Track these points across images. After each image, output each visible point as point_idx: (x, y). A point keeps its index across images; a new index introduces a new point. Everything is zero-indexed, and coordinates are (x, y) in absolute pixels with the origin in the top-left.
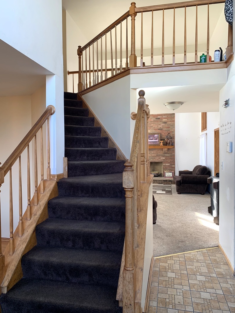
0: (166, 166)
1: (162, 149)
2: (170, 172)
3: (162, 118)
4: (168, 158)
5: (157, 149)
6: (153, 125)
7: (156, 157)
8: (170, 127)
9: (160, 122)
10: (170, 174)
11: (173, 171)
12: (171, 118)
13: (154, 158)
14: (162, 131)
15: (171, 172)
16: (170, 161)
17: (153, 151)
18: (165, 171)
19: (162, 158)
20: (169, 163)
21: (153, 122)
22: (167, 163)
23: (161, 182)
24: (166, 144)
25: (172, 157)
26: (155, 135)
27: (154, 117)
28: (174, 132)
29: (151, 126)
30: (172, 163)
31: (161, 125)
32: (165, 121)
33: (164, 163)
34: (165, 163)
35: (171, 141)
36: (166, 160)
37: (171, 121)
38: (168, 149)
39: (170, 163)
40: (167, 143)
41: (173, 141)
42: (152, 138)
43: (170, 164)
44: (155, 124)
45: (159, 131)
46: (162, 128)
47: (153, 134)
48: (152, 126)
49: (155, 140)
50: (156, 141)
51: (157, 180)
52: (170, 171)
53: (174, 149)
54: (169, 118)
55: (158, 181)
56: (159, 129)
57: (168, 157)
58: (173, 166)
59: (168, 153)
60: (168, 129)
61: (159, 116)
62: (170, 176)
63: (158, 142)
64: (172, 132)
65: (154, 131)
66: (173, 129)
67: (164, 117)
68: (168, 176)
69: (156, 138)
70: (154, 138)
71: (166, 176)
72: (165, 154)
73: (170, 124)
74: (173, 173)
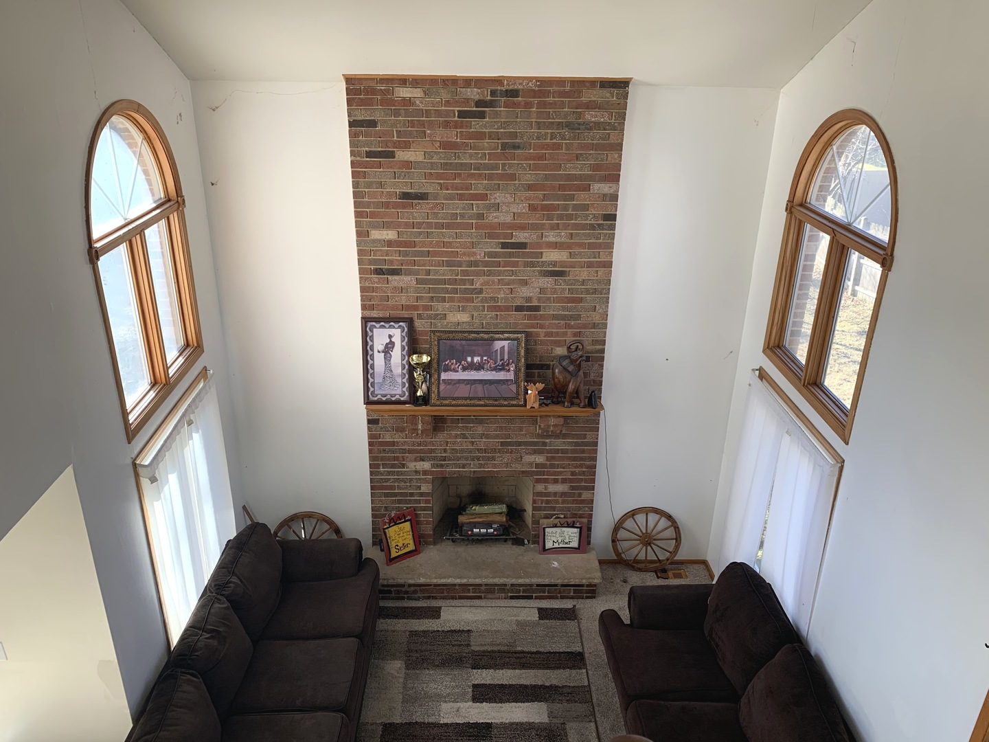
0: (548, 494)
1: (535, 417)
2: (569, 526)
3: (538, 245)
4: (561, 458)
5: (503, 416)
6: (486, 283)
7: (500, 451)
8: (581, 300)
9: (527, 264)
10: (571, 536)
11: (580, 517)
12: (591, 246)
13: (488, 459)
14: (535, 318)
15: (573, 527)
16: (573, 473)
17: (480, 422)
18: (544, 522)
19: (528, 458)
20: (564, 481)
21: (486, 264)
22: (556, 481)
23: (524, 591)
25: (583, 451)
26: (498, 345)
27: (490, 236)
28: (605, 326)
29: (473, 291)
30: (578, 480)
31: (535, 287)
32: (554, 264)
33: (539, 481)
34: (546, 481)
36: (552, 466)
37: (590, 265)
38: (566, 418)
39: (571, 481)
41: (592, 375)
42: (477, 359)
43: (573, 488)
44: (496, 279)
45: (517, 320)
46: (539, 299)
47: (487, 333)
48: (480, 292)
49: (495, 369)
50: (501, 376)
51: (504, 585)
52: (570, 520)
54: (581, 245)
56: (519, 309)
57: (564, 451)
58: (585, 495)
59: (565, 436)
60: (568, 309)
61: (522, 228)
62: (567, 543)
63: (510, 387)
64: (594, 326)
65: (487, 318)
66: (600, 311)
67: (551, 237)
68: (556, 545)
69: (499, 358)
70: (489, 362)
71: (549, 545)
72: (547, 441)
73: (583, 283)
74: (581, 528)
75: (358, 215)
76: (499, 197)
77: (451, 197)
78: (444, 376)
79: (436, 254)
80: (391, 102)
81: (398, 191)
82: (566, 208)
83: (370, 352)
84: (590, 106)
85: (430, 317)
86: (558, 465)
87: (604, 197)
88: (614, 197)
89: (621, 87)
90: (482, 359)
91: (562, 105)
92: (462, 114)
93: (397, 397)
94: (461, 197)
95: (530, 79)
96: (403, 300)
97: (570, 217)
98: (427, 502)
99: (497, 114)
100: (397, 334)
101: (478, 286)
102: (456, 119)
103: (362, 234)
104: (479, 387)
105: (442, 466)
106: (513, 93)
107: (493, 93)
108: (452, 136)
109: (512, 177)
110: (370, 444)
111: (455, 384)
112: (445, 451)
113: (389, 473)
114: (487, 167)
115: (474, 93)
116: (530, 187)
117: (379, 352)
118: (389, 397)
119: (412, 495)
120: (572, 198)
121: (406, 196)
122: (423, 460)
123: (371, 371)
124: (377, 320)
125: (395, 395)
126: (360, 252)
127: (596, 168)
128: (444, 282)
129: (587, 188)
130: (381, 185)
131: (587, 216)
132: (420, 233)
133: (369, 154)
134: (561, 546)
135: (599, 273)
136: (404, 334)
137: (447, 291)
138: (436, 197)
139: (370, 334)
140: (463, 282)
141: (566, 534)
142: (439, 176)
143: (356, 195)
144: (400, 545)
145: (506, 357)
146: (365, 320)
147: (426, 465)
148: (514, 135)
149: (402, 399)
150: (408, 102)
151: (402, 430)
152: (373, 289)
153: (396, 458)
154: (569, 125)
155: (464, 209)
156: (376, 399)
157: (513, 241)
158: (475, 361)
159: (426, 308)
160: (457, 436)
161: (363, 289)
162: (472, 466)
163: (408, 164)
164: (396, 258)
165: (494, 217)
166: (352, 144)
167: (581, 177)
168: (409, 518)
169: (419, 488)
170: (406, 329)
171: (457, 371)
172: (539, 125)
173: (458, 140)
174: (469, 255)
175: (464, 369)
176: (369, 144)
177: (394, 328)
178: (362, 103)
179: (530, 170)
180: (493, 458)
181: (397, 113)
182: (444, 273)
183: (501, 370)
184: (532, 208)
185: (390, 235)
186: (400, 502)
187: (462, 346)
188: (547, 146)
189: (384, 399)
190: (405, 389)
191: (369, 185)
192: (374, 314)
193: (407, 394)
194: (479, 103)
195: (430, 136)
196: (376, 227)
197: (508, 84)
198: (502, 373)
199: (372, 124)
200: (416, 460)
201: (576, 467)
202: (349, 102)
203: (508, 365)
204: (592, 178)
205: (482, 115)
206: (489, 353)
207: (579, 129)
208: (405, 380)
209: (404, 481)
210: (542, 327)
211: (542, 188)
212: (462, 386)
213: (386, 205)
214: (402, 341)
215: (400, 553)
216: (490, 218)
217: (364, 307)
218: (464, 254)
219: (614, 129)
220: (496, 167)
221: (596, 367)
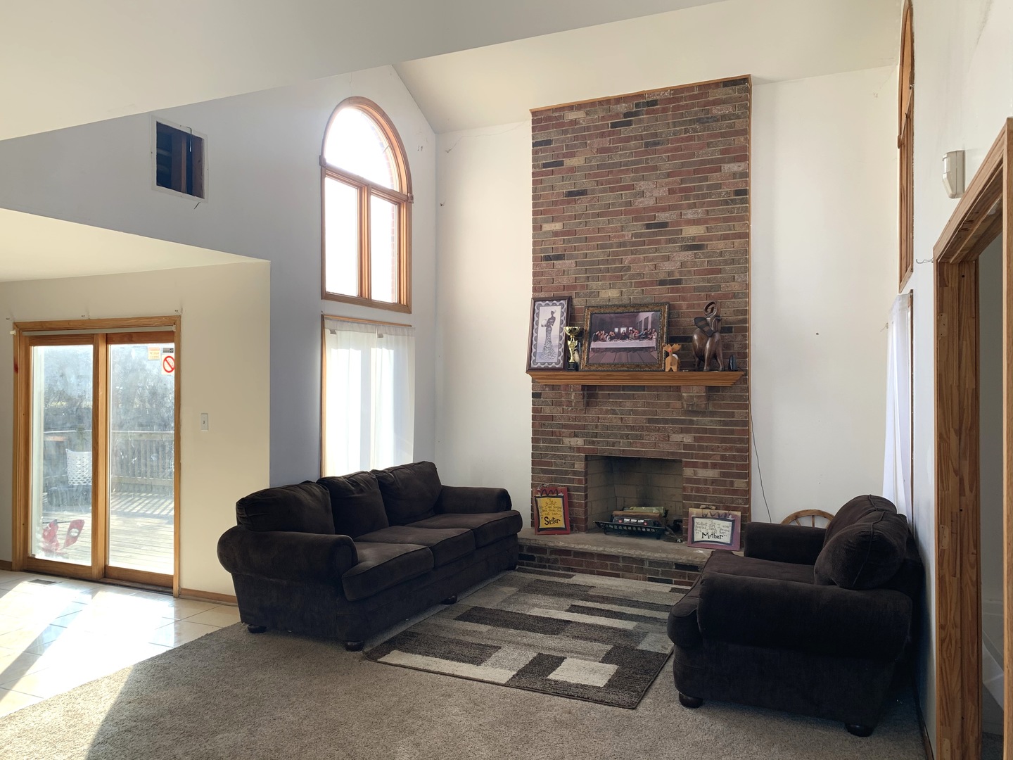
0: (697, 481)
1: (678, 388)
2: (720, 518)
3: (678, 223)
4: (710, 439)
5: (650, 388)
6: (633, 261)
7: (648, 429)
8: (720, 271)
9: (669, 241)
10: (722, 530)
11: (735, 509)
12: (726, 220)
13: (636, 437)
14: (677, 291)
15: (724, 518)
16: (723, 457)
17: (628, 397)
18: (693, 511)
19: (676, 438)
20: (714, 466)
21: (634, 244)
22: (705, 466)
23: (663, 573)
24: (693, 362)
25: (732, 432)
26: (643, 316)
27: (636, 219)
28: (747, 295)
29: (621, 269)
30: (731, 466)
31: (675, 261)
32: (694, 239)
33: (688, 465)
34: (694, 465)
35: (727, 346)
36: (701, 448)
37: (726, 237)
38: (711, 389)
39: (721, 466)
40: (702, 358)
41: (736, 347)
42: (623, 330)
43: (723, 475)
44: (641, 256)
45: (661, 293)
46: (681, 273)
47: (633, 306)
48: (629, 268)
49: (639, 338)
50: (645, 343)
51: (642, 561)
52: (722, 512)
53: (748, 390)
54: (717, 220)
55: (647, 564)
56: (662, 283)
57: (713, 431)
58: (739, 484)
59: (713, 414)
60: (708, 281)
61: (663, 209)
62: (717, 537)
63: (652, 353)
64: (734, 296)
65: (634, 294)
66: (739, 280)
67: (689, 214)
68: (706, 538)
69: (643, 328)
70: (633, 332)
71: (698, 537)
72: (695, 419)
73: (721, 254)
74: (733, 522)
75: (534, 213)
76: (642, 185)
77: (604, 191)
78: (594, 345)
79: (592, 239)
80: (562, 125)
81: (564, 191)
82: (700, 188)
83: (535, 327)
84: (715, 103)
85: (586, 295)
86: (707, 446)
87: (734, 175)
88: (746, 175)
89: (741, 84)
90: (627, 330)
91: (693, 106)
92: (614, 125)
93: (554, 364)
94: (612, 190)
95: (665, 90)
96: (565, 280)
97: (704, 196)
98: (580, 481)
99: (641, 121)
100: (558, 311)
101: (626, 263)
102: (610, 129)
103: (537, 228)
104: (624, 354)
105: (593, 443)
106: (654, 103)
107: (637, 105)
108: (606, 142)
109: (655, 168)
110: (534, 418)
111: (602, 352)
112: (597, 427)
113: (547, 448)
114: (634, 163)
115: (622, 108)
116: (669, 175)
117: (542, 326)
118: (546, 364)
119: (566, 473)
120: (706, 179)
121: (570, 194)
122: (576, 435)
123: (534, 342)
124: (543, 300)
125: (552, 363)
126: (535, 243)
127: (723, 152)
128: (599, 263)
129: (719, 170)
130: (552, 188)
131: (721, 193)
132: (580, 223)
133: (545, 165)
134: (711, 539)
135: (736, 244)
136: (563, 310)
137: (600, 271)
138: (593, 191)
139: (537, 311)
140: (614, 261)
141: (716, 526)
142: (596, 175)
143: (534, 198)
144: (550, 518)
145: (649, 327)
146: (535, 300)
147: (579, 442)
148: (655, 135)
149: (557, 366)
150: (575, 122)
151: (560, 404)
152: (542, 274)
153: (553, 433)
154: (699, 121)
155: (615, 198)
156: (536, 366)
157: (656, 222)
158: (622, 331)
159: (583, 287)
160: (607, 412)
161: (535, 274)
162: (621, 444)
163: (573, 169)
164: (560, 245)
165: (640, 203)
166: (534, 159)
167: (711, 161)
168: (561, 494)
169: (573, 464)
170: (566, 306)
171: (605, 341)
172: (675, 125)
173: (611, 145)
174: (619, 237)
175: (612, 339)
176: (544, 158)
177: (556, 305)
178: (542, 128)
179: (668, 161)
180: (641, 437)
181: (565, 132)
182: (599, 254)
183: (644, 338)
184: (671, 191)
185: (557, 226)
186: (556, 480)
187: (611, 318)
188: (683, 140)
189: (543, 366)
190: (560, 358)
191: (544, 189)
192: (542, 295)
193: (562, 362)
194: (626, 115)
195: (590, 144)
196: (546, 221)
197: (649, 97)
198: (645, 341)
199: (549, 142)
200: (570, 437)
201: (726, 450)
202: (534, 129)
203: (651, 334)
204: (723, 161)
205: (629, 123)
206: (635, 325)
207: (708, 122)
208: (560, 350)
209: (559, 457)
210: (684, 299)
211: (679, 174)
212: (608, 353)
213: (555, 203)
214: (561, 316)
215: (549, 526)
216: (636, 204)
217: (535, 290)
218: (615, 237)
219: (738, 117)
220: (640, 162)
221: (739, 338)
